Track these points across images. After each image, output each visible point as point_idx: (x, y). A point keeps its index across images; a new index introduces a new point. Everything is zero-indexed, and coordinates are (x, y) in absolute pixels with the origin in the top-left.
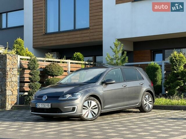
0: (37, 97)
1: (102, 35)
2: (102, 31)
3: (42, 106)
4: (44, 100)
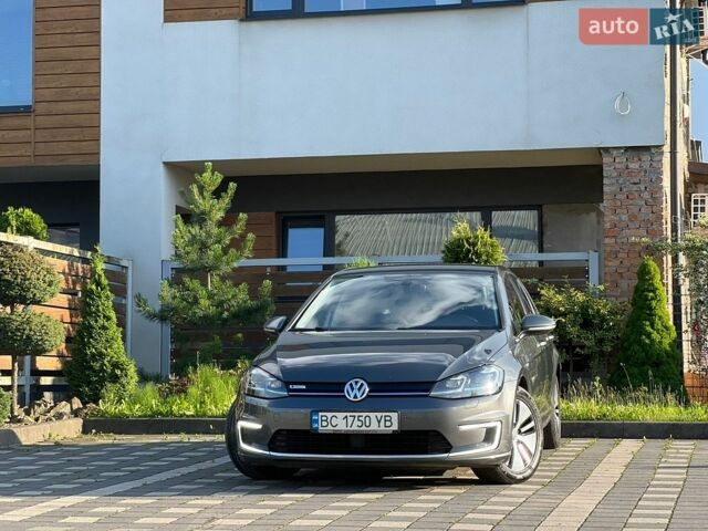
0: (304, 387)
2: (99, 127)
3: (349, 424)
4: (355, 397)
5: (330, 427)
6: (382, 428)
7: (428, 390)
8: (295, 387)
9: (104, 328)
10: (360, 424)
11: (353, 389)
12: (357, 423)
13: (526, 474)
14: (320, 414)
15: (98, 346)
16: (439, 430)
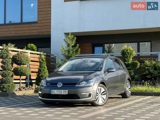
0: (50, 84)
1: (51, 28)
2: (51, 25)
3: (58, 92)
4: (59, 86)
5: (54, 93)
6: (64, 93)
7: (75, 85)
8: (48, 84)
9: (44, 70)
10: (60, 92)
11: (59, 85)
12: (59, 92)
13: (102, 104)
14: (52, 90)
15: (42, 74)
16: (77, 94)
